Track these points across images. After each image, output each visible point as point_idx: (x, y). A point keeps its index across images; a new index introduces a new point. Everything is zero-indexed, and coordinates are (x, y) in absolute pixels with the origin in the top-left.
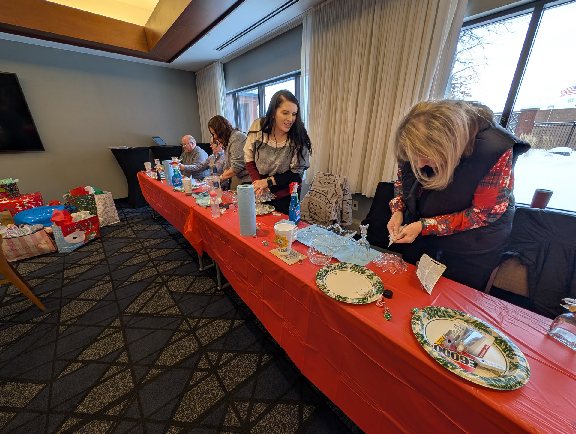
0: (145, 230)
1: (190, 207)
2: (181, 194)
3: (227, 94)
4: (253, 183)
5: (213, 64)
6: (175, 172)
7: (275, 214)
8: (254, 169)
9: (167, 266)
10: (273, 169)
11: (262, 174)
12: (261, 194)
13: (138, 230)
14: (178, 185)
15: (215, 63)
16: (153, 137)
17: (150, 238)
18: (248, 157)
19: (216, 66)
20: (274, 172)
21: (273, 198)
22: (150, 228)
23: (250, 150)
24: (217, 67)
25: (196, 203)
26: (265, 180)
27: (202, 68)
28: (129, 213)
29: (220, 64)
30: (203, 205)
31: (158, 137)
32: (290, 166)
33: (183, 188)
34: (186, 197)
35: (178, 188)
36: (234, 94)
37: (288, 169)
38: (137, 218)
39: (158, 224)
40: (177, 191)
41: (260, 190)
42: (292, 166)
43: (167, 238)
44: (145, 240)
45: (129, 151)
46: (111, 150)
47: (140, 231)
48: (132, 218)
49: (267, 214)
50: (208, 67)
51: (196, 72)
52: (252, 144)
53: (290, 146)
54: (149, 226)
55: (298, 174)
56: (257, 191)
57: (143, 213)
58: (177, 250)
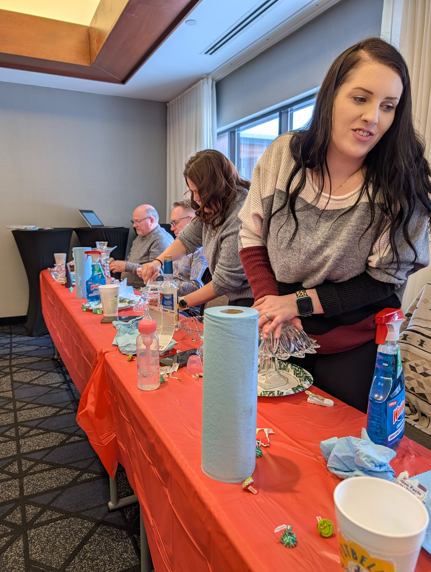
0: (33, 382)
1: (99, 350)
2: (93, 317)
3: (219, 134)
4: (256, 303)
5: (198, 83)
6: (93, 270)
7: (313, 399)
8: (260, 265)
9: (43, 479)
10: (316, 270)
11: (284, 281)
12: (277, 335)
13: (21, 382)
14: (92, 299)
15: (201, 81)
16: (82, 211)
17: (35, 402)
18: (249, 235)
19: (203, 84)
20: (319, 277)
21: (312, 350)
22: (42, 379)
23: (257, 215)
24: (204, 87)
25: (114, 343)
26: (293, 298)
27: (180, 94)
28: (20, 344)
29: (210, 81)
30: (128, 349)
31: (91, 212)
32: (367, 262)
33: (101, 306)
34: (100, 325)
35: (93, 305)
36: (231, 132)
37: (362, 270)
38: (29, 357)
39: (59, 373)
40: (89, 311)
41: (273, 324)
42: (374, 260)
43: (65, 408)
44: (25, 405)
45: (41, 233)
46: (13, 232)
47: (23, 383)
48: (20, 356)
49: (288, 397)
50: (190, 89)
51: (168, 102)
52: (262, 200)
53: (371, 204)
54: (41, 376)
55: (393, 285)
56: (266, 326)
57: (41, 347)
58: (77, 438)
